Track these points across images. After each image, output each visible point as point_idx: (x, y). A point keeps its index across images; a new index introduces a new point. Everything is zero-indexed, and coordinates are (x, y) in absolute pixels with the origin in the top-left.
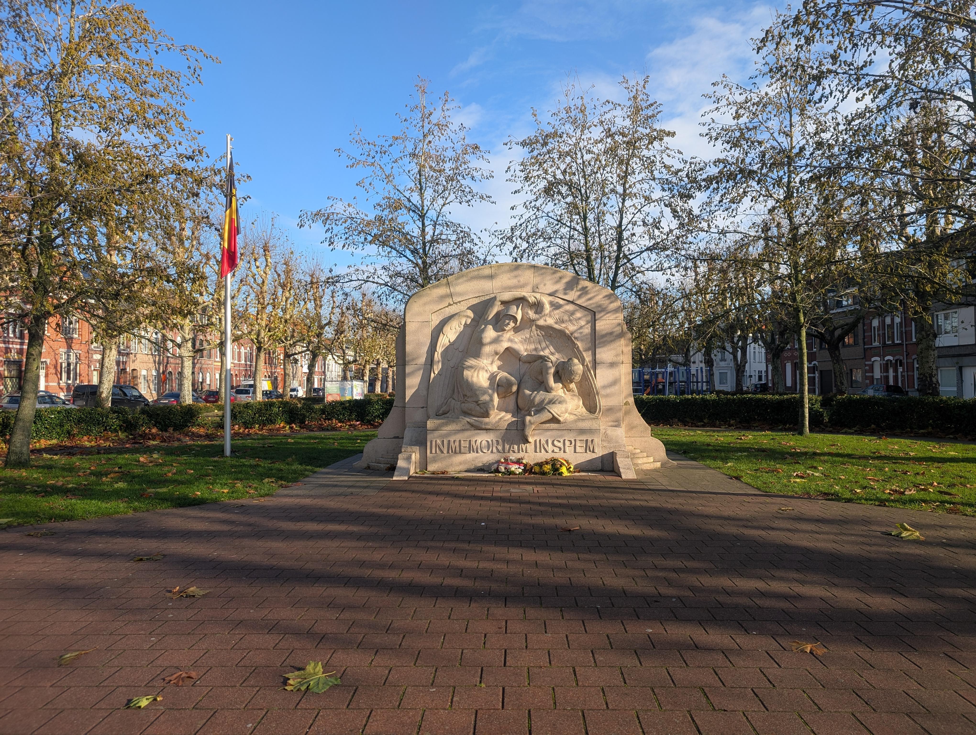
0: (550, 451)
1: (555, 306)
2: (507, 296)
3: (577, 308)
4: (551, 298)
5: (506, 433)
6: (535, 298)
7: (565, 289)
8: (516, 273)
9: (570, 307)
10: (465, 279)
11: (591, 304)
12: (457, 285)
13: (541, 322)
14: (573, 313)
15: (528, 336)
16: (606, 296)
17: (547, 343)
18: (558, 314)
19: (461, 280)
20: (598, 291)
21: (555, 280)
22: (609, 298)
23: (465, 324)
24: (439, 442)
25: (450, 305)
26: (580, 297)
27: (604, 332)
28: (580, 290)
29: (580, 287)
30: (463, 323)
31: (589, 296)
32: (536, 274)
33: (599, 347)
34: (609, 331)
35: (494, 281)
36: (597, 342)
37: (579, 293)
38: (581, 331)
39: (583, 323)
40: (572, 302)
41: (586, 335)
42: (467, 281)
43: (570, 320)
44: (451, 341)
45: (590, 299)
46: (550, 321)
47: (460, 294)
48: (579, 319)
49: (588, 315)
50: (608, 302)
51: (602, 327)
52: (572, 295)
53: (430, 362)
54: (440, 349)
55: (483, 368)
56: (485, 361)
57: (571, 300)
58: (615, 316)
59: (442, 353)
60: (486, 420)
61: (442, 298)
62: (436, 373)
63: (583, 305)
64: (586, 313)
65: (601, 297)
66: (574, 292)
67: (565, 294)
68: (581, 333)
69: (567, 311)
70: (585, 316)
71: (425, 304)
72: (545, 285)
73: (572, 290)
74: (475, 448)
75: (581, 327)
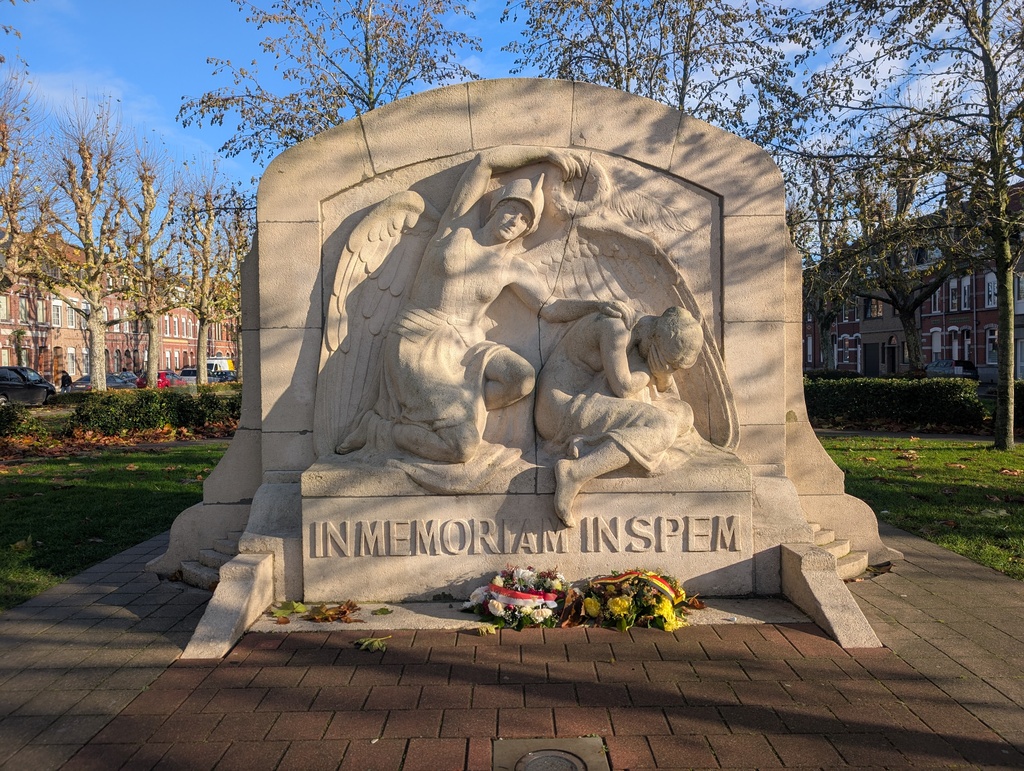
0: (621, 549)
1: (628, 183)
2: (508, 154)
3: (679, 187)
4: (616, 163)
5: (507, 503)
6: (578, 159)
7: (651, 140)
8: (528, 99)
9: (663, 185)
10: (402, 114)
11: (713, 178)
12: (383, 128)
13: (592, 221)
14: (668, 200)
15: (559, 257)
16: (750, 158)
17: (607, 274)
18: (633, 201)
19: (393, 118)
20: (730, 144)
21: (626, 117)
22: (757, 163)
23: (405, 226)
24: (333, 527)
25: (366, 179)
26: (686, 158)
27: (744, 246)
28: (687, 142)
29: (686, 134)
30: (400, 224)
31: (709, 157)
32: (579, 103)
33: (732, 283)
34: (758, 242)
35: (475, 120)
36: (727, 271)
37: (683, 150)
38: (688, 243)
39: (692, 223)
40: (667, 173)
41: (701, 253)
42: (411, 118)
43: (662, 218)
44: (372, 269)
45: (711, 165)
46: (614, 220)
47: (392, 152)
48: (685, 213)
49: (704, 204)
50: (752, 172)
51: (740, 235)
52: (666, 157)
53: (320, 321)
54: (342, 290)
55: (450, 336)
56: (454, 319)
57: (664, 166)
58: (769, 207)
59: (349, 300)
60: (456, 469)
61: (349, 161)
62: (335, 347)
63: (695, 179)
64: (700, 199)
65: (736, 158)
66: (670, 147)
67: (651, 151)
68: (689, 248)
69: (653, 195)
70: (698, 207)
71: (306, 177)
72: (600, 130)
73: (668, 141)
74: (427, 541)
75: (689, 235)
